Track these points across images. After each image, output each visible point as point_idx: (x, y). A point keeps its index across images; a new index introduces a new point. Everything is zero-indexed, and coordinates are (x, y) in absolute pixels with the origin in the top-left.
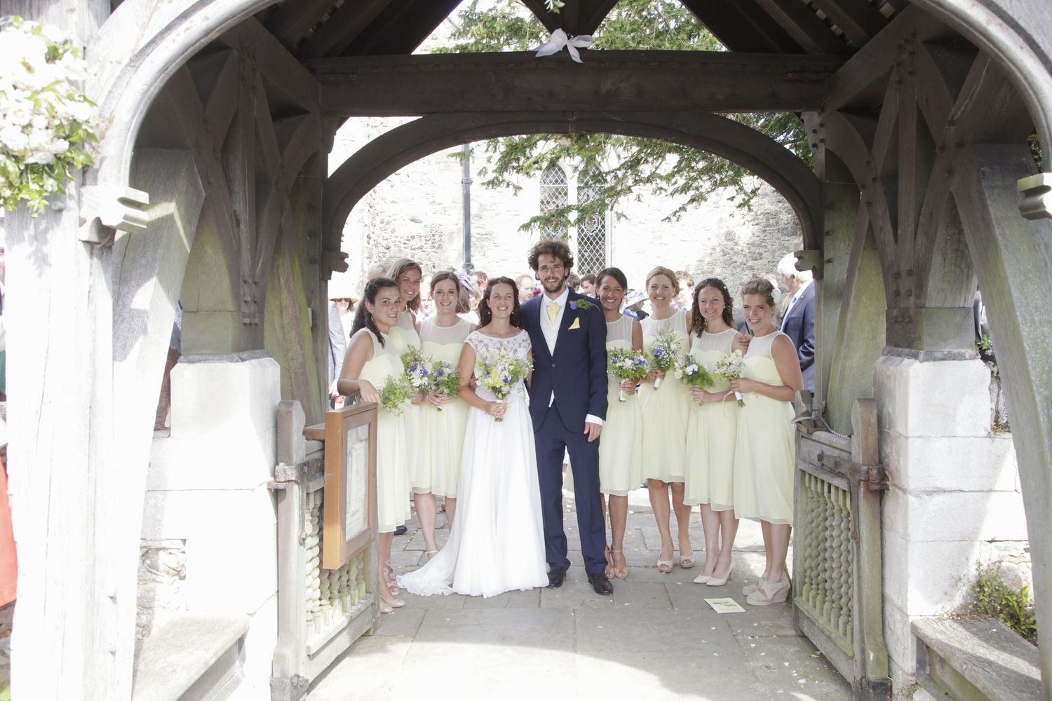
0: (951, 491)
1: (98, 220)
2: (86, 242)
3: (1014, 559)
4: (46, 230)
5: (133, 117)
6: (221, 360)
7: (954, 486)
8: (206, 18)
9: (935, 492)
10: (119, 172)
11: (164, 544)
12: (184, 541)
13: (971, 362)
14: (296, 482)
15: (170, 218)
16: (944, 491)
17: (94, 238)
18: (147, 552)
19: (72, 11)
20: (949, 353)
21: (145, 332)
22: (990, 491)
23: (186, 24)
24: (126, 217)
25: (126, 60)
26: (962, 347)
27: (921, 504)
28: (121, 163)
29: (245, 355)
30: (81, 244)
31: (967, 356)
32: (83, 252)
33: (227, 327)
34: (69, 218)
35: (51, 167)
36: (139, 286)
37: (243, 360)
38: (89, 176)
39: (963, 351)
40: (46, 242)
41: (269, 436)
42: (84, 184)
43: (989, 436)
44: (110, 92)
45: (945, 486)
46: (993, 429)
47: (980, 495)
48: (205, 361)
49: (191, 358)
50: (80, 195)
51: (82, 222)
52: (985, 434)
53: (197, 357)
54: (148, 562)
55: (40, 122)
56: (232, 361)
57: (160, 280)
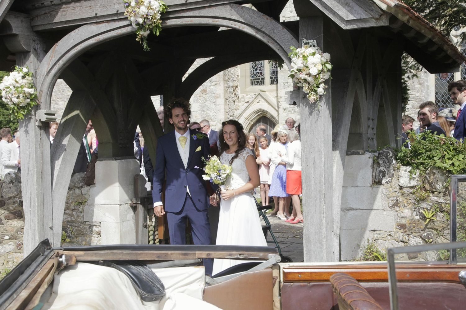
0: (357, 209)
1: (40, 120)
2: (38, 126)
3: (383, 239)
4: (28, 124)
5: (48, 90)
6: (109, 160)
7: (357, 207)
8: (63, 61)
9: (350, 209)
10: (46, 106)
11: (94, 224)
12: (100, 222)
13: (363, 156)
14: (140, 204)
16: (354, 209)
17: (41, 125)
18: (90, 226)
19: (31, 62)
20: (354, 152)
22: (372, 209)
23: (59, 63)
24: (47, 119)
25: (45, 74)
26: (359, 150)
27: (345, 214)
28: (46, 103)
29: (117, 158)
30: (37, 127)
31: (361, 153)
32: (37, 128)
33: (111, 148)
34: (32, 121)
35: (26, 106)
36: (66, 137)
37: (116, 160)
38: (38, 107)
39: (359, 151)
40: (28, 127)
41: (132, 187)
42: (37, 110)
43: (371, 187)
44: (42, 84)
45: (354, 207)
46: (373, 183)
47: (369, 211)
48: (104, 160)
49: (100, 159)
50: (35, 114)
51: (37, 120)
52: (369, 185)
53: (102, 159)
54: (90, 230)
55: (21, 95)
56: (112, 160)
57: (73, 135)
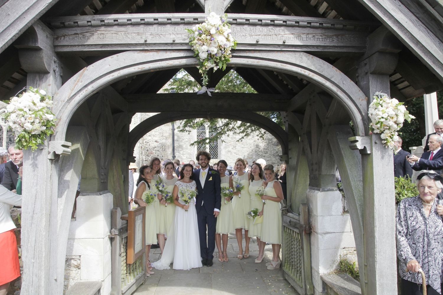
0: (331, 233)
1: (54, 152)
2: (50, 159)
3: (351, 253)
4: (37, 156)
5: (67, 119)
6: (93, 195)
7: (332, 231)
8: (93, 87)
9: (327, 233)
10: (62, 136)
11: (73, 257)
12: (80, 256)
13: (336, 191)
14: (118, 235)
15: (78, 149)
16: (329, 233)
17: (53, 158)
18: (67, 260)
19: (50, 85)
20: (329, 189)
21: (69, 188)
22: (343, 232)
23: (86, 89)
24: (64, 151)
25: (66, 100)
26: (333, 187)
27: (322, 237)
28: (63, 133)
29: (101, 193)
30: (48, 160)
31: (335, 190)
32: (49, 162)
33: (96, 184)
34: (45, 152)
35: (39, 135)
36: (67, 172)
37: (101, 195)
38: (52, 138)
39: (333, 188)
40: (37, 160)
41: (109, 219)
42: (50, 140)
43: (342, 215)
44: (60, 110)
45: (329, 231)
46: (343, 212)
47: (340, 233)
48: (88, 195)
49: (83, 194)
50: (49, 144)
51: (49, 153)
52: (341, 214)
53: (85, 194)
54: (68, 263)
55: (37, 121)
56: (97, 195)
57: (74, 170)
